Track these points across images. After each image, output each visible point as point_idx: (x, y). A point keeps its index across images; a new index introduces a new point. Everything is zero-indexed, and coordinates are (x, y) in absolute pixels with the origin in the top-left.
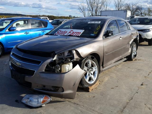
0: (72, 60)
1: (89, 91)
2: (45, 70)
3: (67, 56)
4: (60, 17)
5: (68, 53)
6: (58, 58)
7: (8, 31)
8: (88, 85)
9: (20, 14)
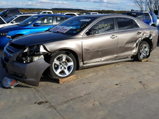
0: (38, 53)
1: (59, 83)
2: (16, 59)
3: (35, 49)
4: (120, 11)
5: (37, 47)
6: (29, 50)
7: (33, 26)
8: (58, 77)
9: (81, 9)
